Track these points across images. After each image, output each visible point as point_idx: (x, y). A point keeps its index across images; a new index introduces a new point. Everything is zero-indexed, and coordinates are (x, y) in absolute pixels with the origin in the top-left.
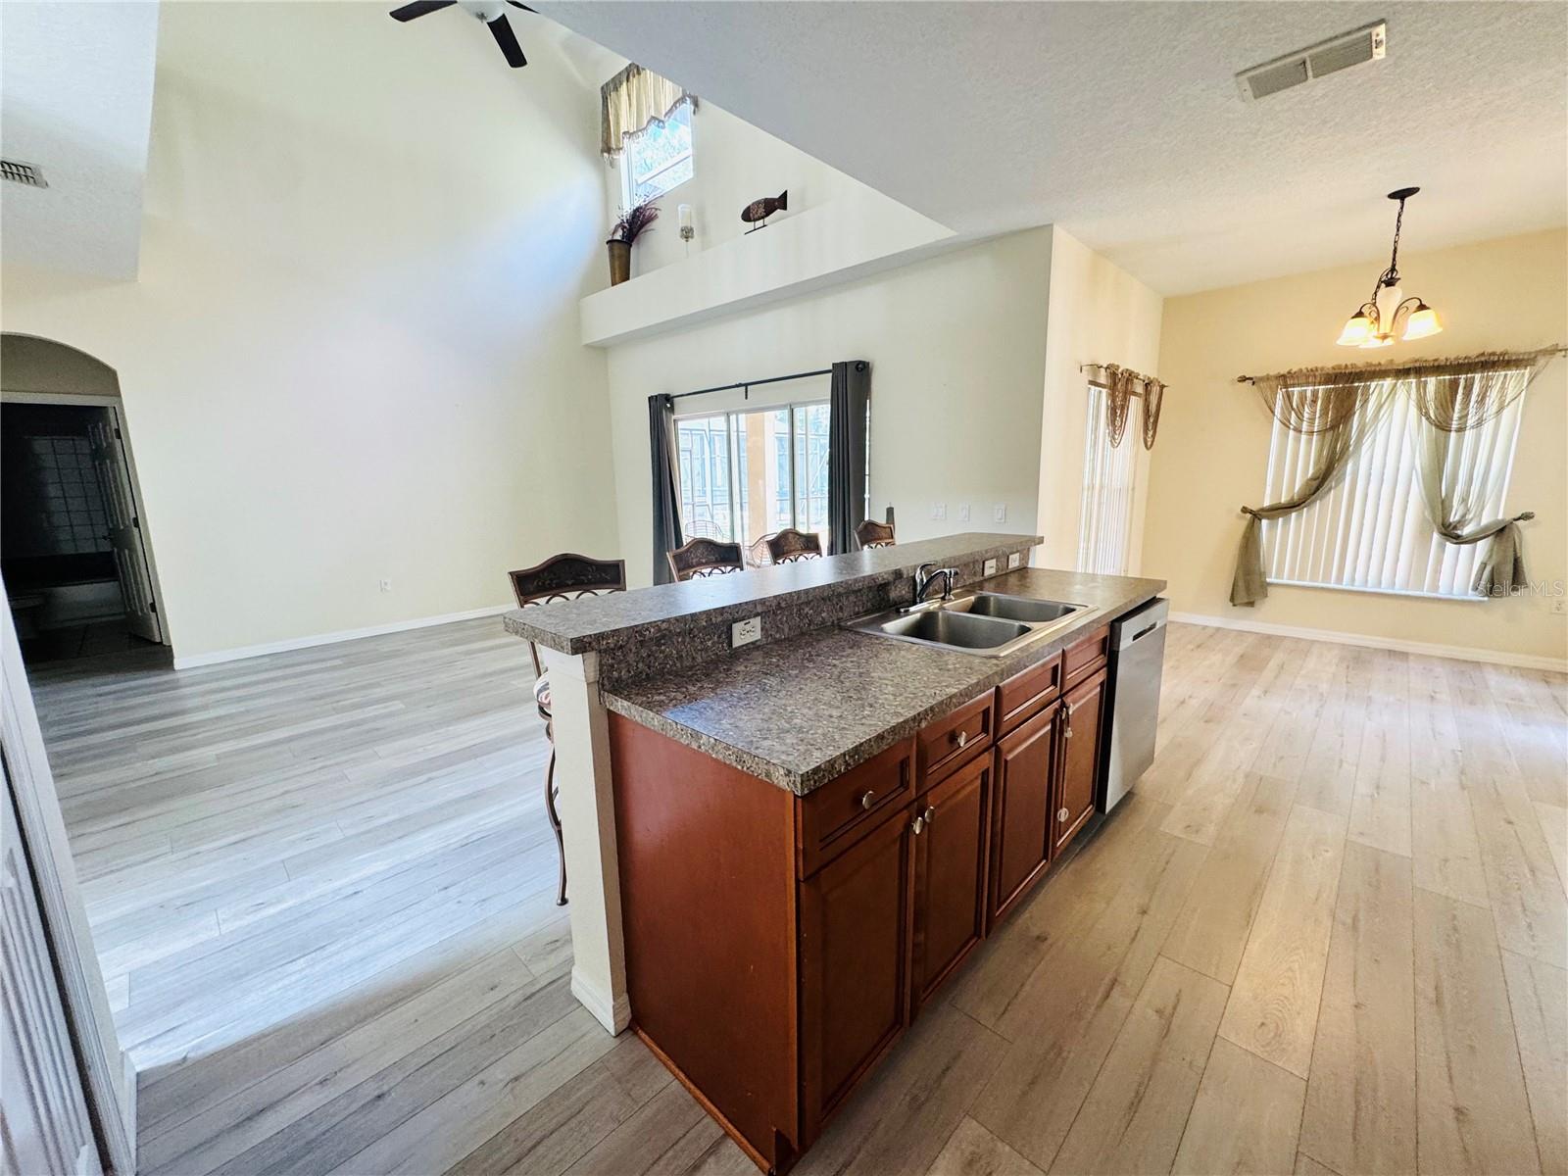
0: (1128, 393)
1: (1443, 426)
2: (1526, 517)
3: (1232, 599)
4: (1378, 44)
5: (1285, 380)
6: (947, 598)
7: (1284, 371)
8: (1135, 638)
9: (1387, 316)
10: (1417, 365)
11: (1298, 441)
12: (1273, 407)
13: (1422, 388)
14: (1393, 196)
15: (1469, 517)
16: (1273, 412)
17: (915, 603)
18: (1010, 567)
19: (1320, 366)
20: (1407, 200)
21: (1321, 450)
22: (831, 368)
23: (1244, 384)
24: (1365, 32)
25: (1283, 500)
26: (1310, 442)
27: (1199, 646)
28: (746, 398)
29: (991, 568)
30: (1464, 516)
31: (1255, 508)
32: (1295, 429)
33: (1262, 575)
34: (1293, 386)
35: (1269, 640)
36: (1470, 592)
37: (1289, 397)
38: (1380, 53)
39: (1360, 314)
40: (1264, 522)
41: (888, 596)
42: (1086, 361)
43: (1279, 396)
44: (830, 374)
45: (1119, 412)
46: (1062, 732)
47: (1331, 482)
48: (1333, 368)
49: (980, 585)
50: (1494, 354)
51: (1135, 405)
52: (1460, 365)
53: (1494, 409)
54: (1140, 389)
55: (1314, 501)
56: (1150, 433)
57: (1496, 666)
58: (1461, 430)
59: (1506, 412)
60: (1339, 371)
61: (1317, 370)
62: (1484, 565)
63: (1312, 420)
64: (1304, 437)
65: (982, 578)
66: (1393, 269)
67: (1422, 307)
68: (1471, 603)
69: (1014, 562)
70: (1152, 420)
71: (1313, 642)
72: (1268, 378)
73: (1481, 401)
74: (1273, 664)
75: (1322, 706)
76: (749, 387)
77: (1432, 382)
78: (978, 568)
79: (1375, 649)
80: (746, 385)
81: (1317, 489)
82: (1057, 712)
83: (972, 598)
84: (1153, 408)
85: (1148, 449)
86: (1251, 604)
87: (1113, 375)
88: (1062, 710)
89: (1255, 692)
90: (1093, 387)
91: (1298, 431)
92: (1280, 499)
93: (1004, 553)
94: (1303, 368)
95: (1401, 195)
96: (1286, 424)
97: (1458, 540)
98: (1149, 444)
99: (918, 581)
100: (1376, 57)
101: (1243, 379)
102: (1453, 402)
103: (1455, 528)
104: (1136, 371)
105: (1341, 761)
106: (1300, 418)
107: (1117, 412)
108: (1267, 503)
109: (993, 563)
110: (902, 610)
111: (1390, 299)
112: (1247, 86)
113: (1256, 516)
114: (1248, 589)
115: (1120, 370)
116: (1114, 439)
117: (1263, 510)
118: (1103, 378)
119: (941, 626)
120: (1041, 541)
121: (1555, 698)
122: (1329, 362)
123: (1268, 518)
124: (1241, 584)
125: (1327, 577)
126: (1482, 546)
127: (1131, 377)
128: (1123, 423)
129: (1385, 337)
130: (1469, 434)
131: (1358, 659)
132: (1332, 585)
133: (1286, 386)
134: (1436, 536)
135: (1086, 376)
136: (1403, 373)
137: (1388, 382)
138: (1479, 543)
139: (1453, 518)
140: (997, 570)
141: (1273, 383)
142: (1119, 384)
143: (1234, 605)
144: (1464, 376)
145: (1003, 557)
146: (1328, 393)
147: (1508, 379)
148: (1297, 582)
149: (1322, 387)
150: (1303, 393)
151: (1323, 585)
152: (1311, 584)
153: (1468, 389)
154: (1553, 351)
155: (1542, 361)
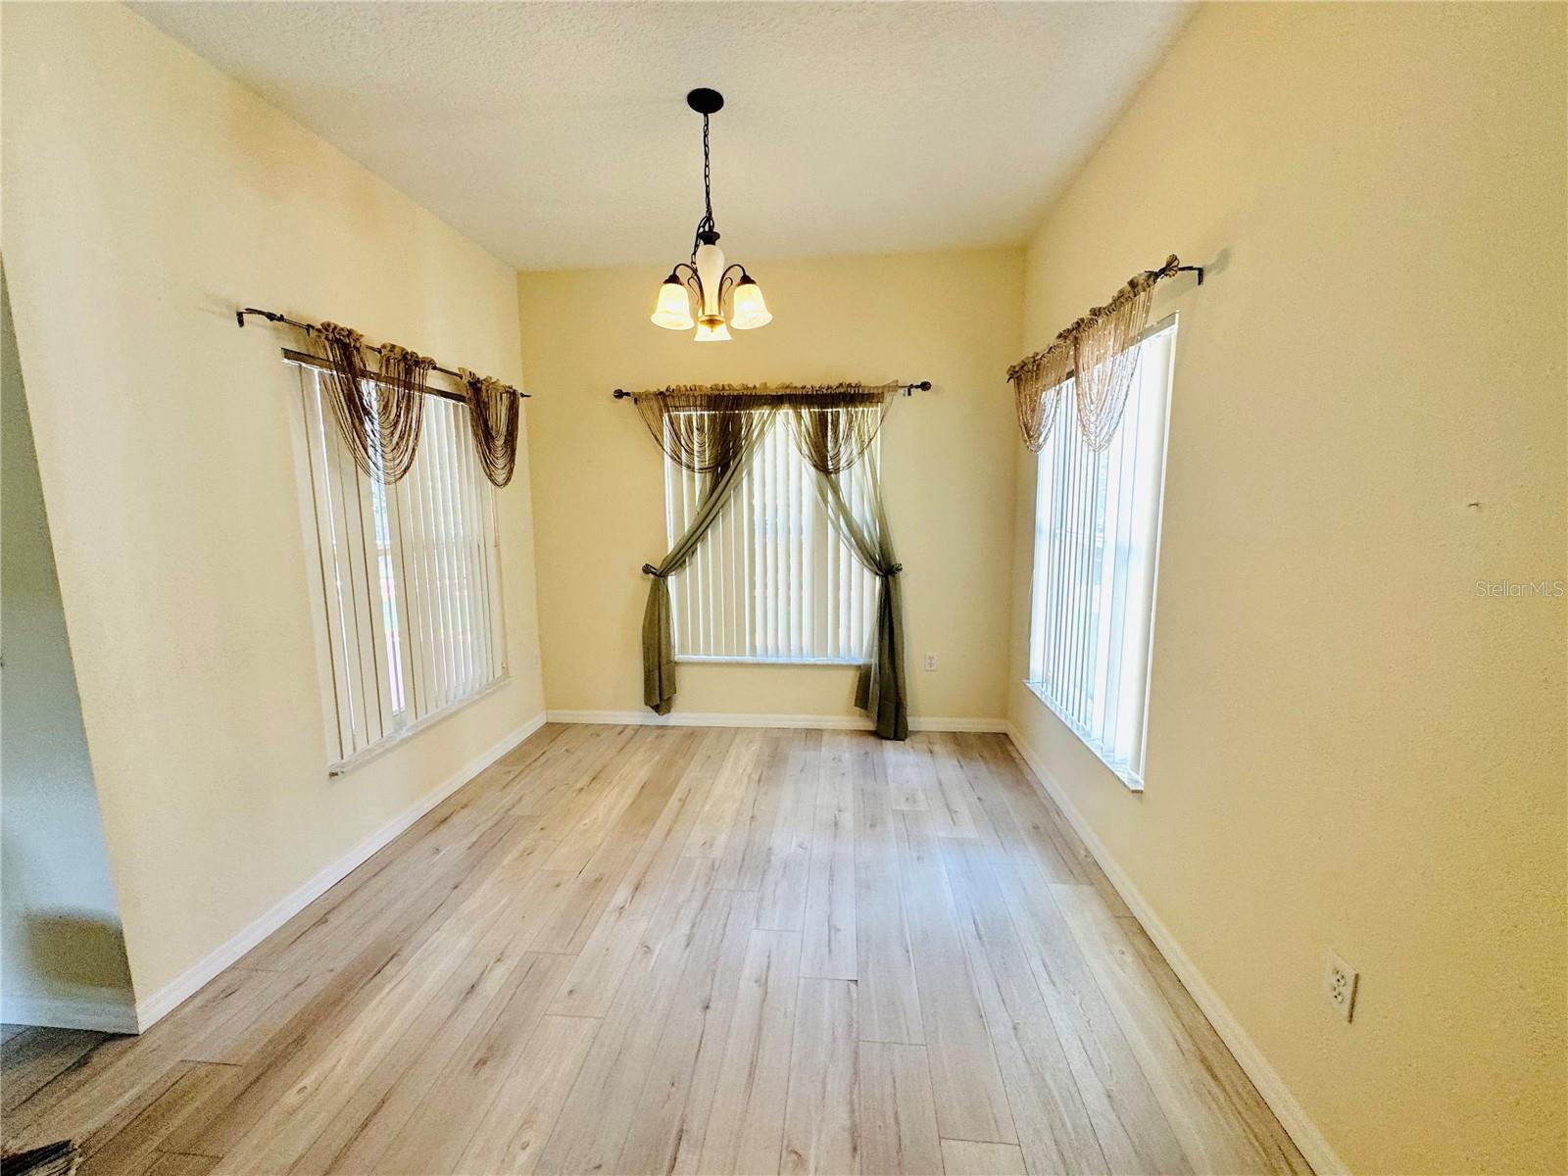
2: (897, 569)
5: (667, 399)
7: (663, 389)
9: (711, 290)
10: (788, 392)
11: (690, 477)
12: (659, 437)
13: (797, 417)
14: (692, 101)
19: (698, 384)
23: (621, 401)
32: (689, 467)
34: (677, 408)
37: (674, 423)
39: (673, 279)
43: (664, 422)
50: (849, 385)
53: (860, 447)
59: (867, 450)
60: (718, 393)
61: (695, 390)
63: (702, 453)
64: (696, 475)
66: (709, 218)
67: (746, 280)
71: (737, 730)
72: (647, 395)
73: (848, 440)
77: (805, 411)
91: (691, 468)
94: (681, 385)
95: (705, 101)
96: (677, 459)
101: (619, 394)
102: (826, 437)
106: (690, 453)
111: (712, 263)
113: (660, 576)
122: (707, 381)
125: (741, 652)
129: (712, 322)
130: (842, 474)
131: (777, 746)
132: (747, 658)
133: (668, 408)
136: (776, 400)
137: (767, 410)
141: (655, 403)
144: (830, 410)
146: (713, 418)
147: (868, 416)
148: (713, 658)
149: (706, 413)
150: (689, 420)
151: (739, 659)
152: (727, 658)
153: (836, 425)
154: (895, 387)
155: (888, 397)
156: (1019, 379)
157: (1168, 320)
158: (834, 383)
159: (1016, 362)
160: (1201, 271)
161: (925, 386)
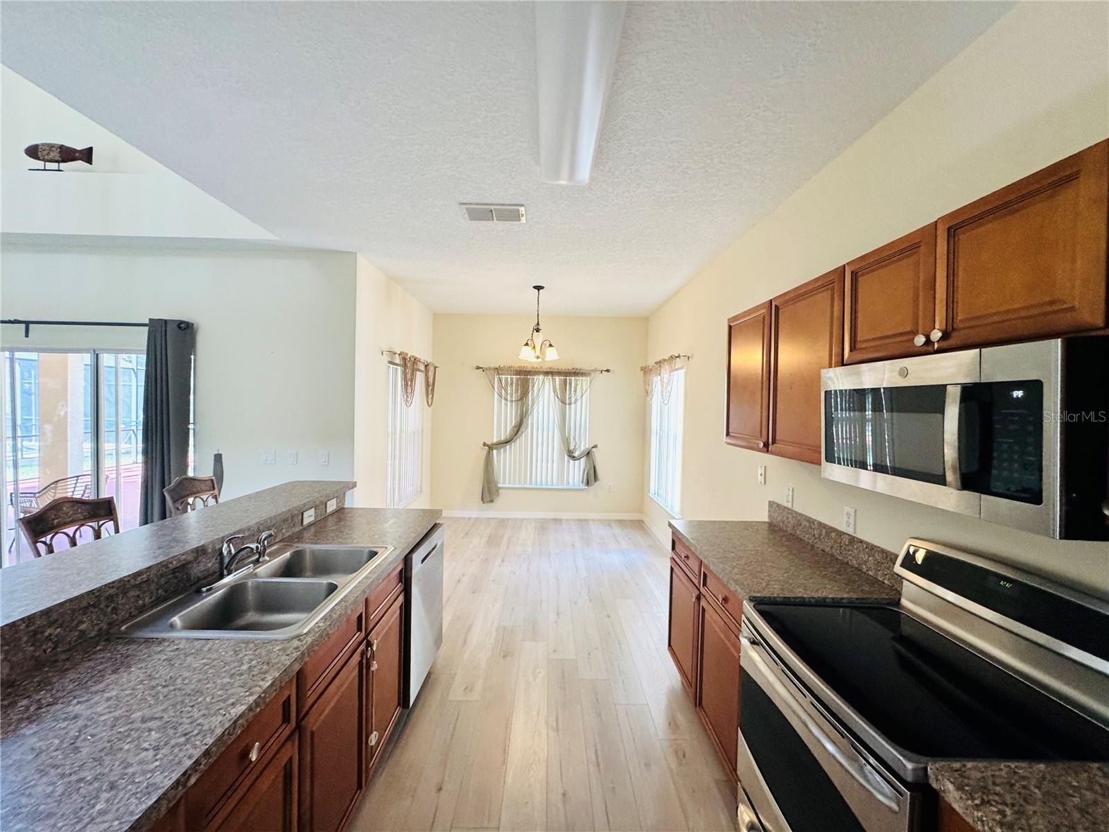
0: (414, 370)
1: (564, 402)
2: (595, 447)
3: (482, 499)
4: (523, 215)
5: (498, 370)
6: (261, 560)
7: (497, 366)
8: (423, 561)
9: (538, 348)
10: (551, 370)
11: (506, 405)
12: (493, 385)
13: (554, 381)
14: (535, 287)
15: (577, 447)
16: (494, 388)
17: (222, 577)
18: (328, 512)
19: (513, 366)
20: (540, 291)
21: (517, 412)
22: (148, 322)
23: (478, 371)
24: (517, 208)
25: (503, 438)
26: (512, 406)
27: (467, 534)
28: (27, 336)
29: (309, 517)
30: (575, 446)
31: (489, 443)
32: (505, 399)
33: (496, 483)
34: (502, 374)
35: (502, 522)
36: (581, 484)
37: (500, 380)
38: (523, 220)
39: (527, 344)
40: (495, 451)
41: (189, 575)
42: (386, 348)
43: (496, 380)
44: (147, 328)
45: (409, 383)
46: (368, 667)
47: (523, 429)
48: (519, 367)
49: (298, 537)
50: (577, 369)
51: (420, 377)
52: (566, 373)
53: (580, 395)
54: (422, 368)
55: (516, 439)
56: (430, 396)
57: (593, 520)
58: (570, 404)
59: (584, 396)
60: (521, 369)
61: (512, 368)
62: (584, 470)
63: (512, 394)
64: (509, 403)
65: (301, 528)
66: (538, 324)
67: (551, 345)
68: (581, 490)
69: (332, 506)
70: (430, 388)
71: (523, 520)
72: (489, 369)
73: (575, 391)
74: (505, 540)
75: (530, 563)
76: (31, 326)
77: (557, 378)
78: (297, 520)
79: (549, 519)
80: (27, 323)
81: (517, 432)
82: (363, 654)
83: (287, 555)
84: (431, 380)
85: (429, 406)
86: (492, 501)
87: (404, 359)
88: (367, 650)
89: (498, 562)
90: (391, 366)
92: (501, 437)
93: (321, 503)
94: (506, 365)
95: (538, 288)
96: (500, 395)
97: (574, 458)
98: (430, 403)
99: (225, 552)
100: (522, 221)
101: (478, 368)
102: (566, 389)
103: (572, 453)
104: (419, 357)
105: (541, 601)
106: (506, 393)
107: (408, 383)
108: (495, 441)
109: (312, 512)
110: (204, 589)
111: (538, 339)
112: (465, 211)
113: (490, 448)
114: (490, 493)
115: (409, 356)
116: (407, 401)
117: (493, 444)
118: (398, 360)
119: (251, 597)
120: (354, 485)
121: (614, 535)
122: (516, 365)
123: (496, 449)
124: (486, 489)
125: (525, 482)
126: (583, 460)
127: (415, 361)
128: (413, 391)
129: (538, 358)
130: (573, 406)
131: (542, 526)
132: (528, 486)
133: (498, 374)
134: (566, 457)
135: (386, 358)
136: (547, 373)
137: (541, 377)
138: (582, 459)
139: (572, 448)
140: (316, 518)
141: (493, 372)
142: (408, 365)
143: (484, 503)
144: (568, 378)
145: (320, 505)
146: (517, 379)
147: (583, 382)
148: (512, 486)
149: (514, 377)
150: (506, 379)
151: (526, 486)
152: (520, 486)
153: (570, 384)
154: (595, 370)
155: (593, 374)
156: (644, 372)
157: (682, 368)
158: (571, 368)
159: (644, 365)
160: (688, 357)
161: (608, 371)
